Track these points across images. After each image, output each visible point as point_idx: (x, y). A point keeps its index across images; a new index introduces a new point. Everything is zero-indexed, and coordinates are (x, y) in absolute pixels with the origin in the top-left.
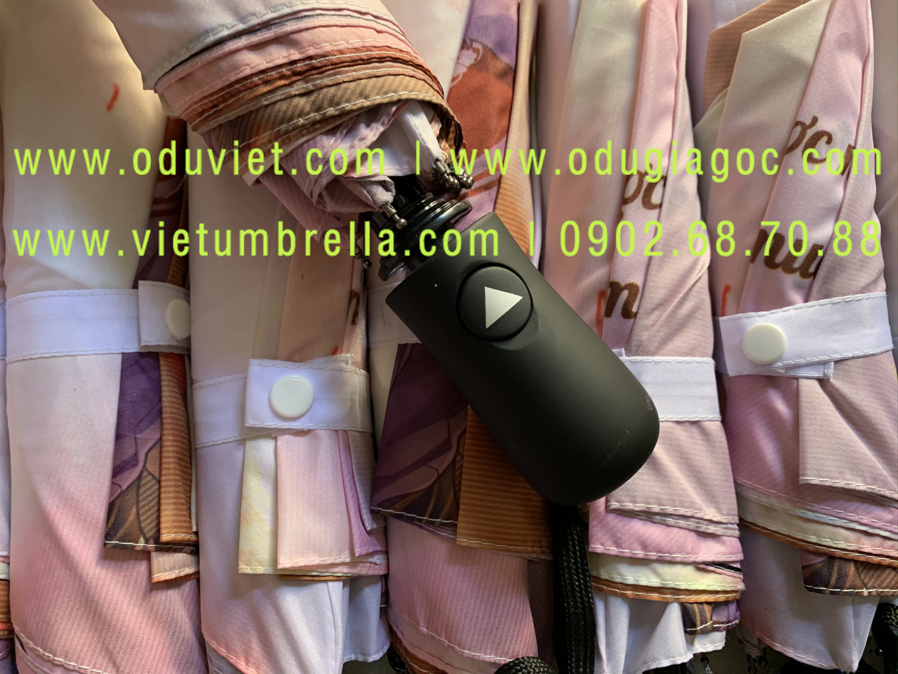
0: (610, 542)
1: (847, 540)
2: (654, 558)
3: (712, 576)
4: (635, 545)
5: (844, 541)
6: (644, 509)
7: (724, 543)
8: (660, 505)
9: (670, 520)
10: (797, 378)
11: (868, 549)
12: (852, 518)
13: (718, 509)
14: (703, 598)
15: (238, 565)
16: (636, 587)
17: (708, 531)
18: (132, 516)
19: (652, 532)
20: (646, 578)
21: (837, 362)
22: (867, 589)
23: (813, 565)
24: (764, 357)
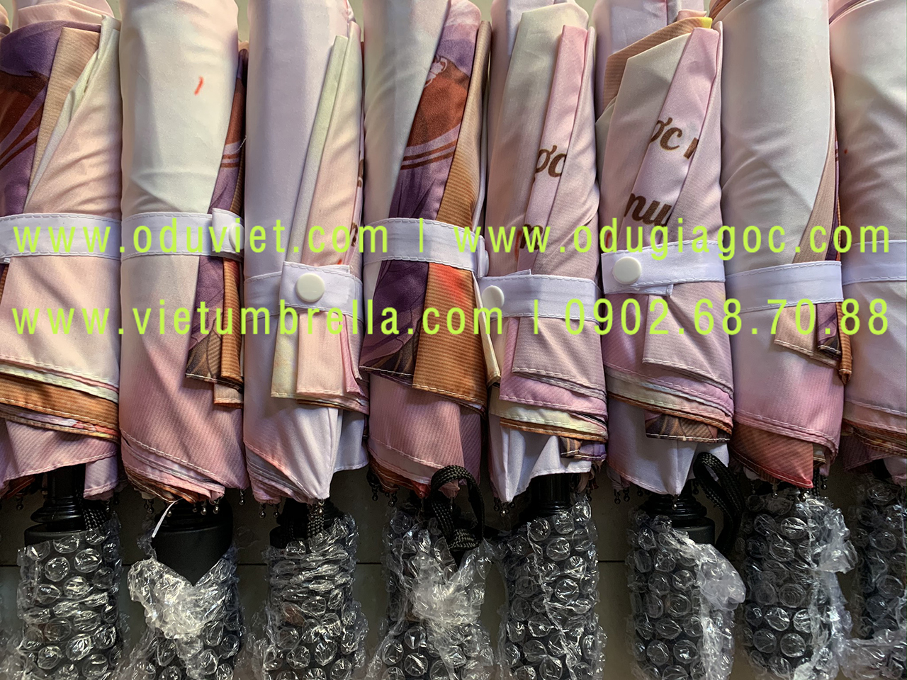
0: (512, 394)
1: (673, 403)
2: (541, 405)
3: (581, 423)
4: (529, 396)
5: (672, 403)
6: (535, 372)
7: (591, 401)
8: (546, 370)
9: (552, 381)
10: (648, 295)
11: (688, 410)
12: (678, 388)
13: (589, 379)
14: (574, 435)
15: (271, 392)
16: (529, 424)
17: (579, 392)
18: (204, 359)
19: (541, 388)
20: (535, 418)
21: (675, 285)
22: (686, 436)
23: (651, 419)
24: (626, 279)
